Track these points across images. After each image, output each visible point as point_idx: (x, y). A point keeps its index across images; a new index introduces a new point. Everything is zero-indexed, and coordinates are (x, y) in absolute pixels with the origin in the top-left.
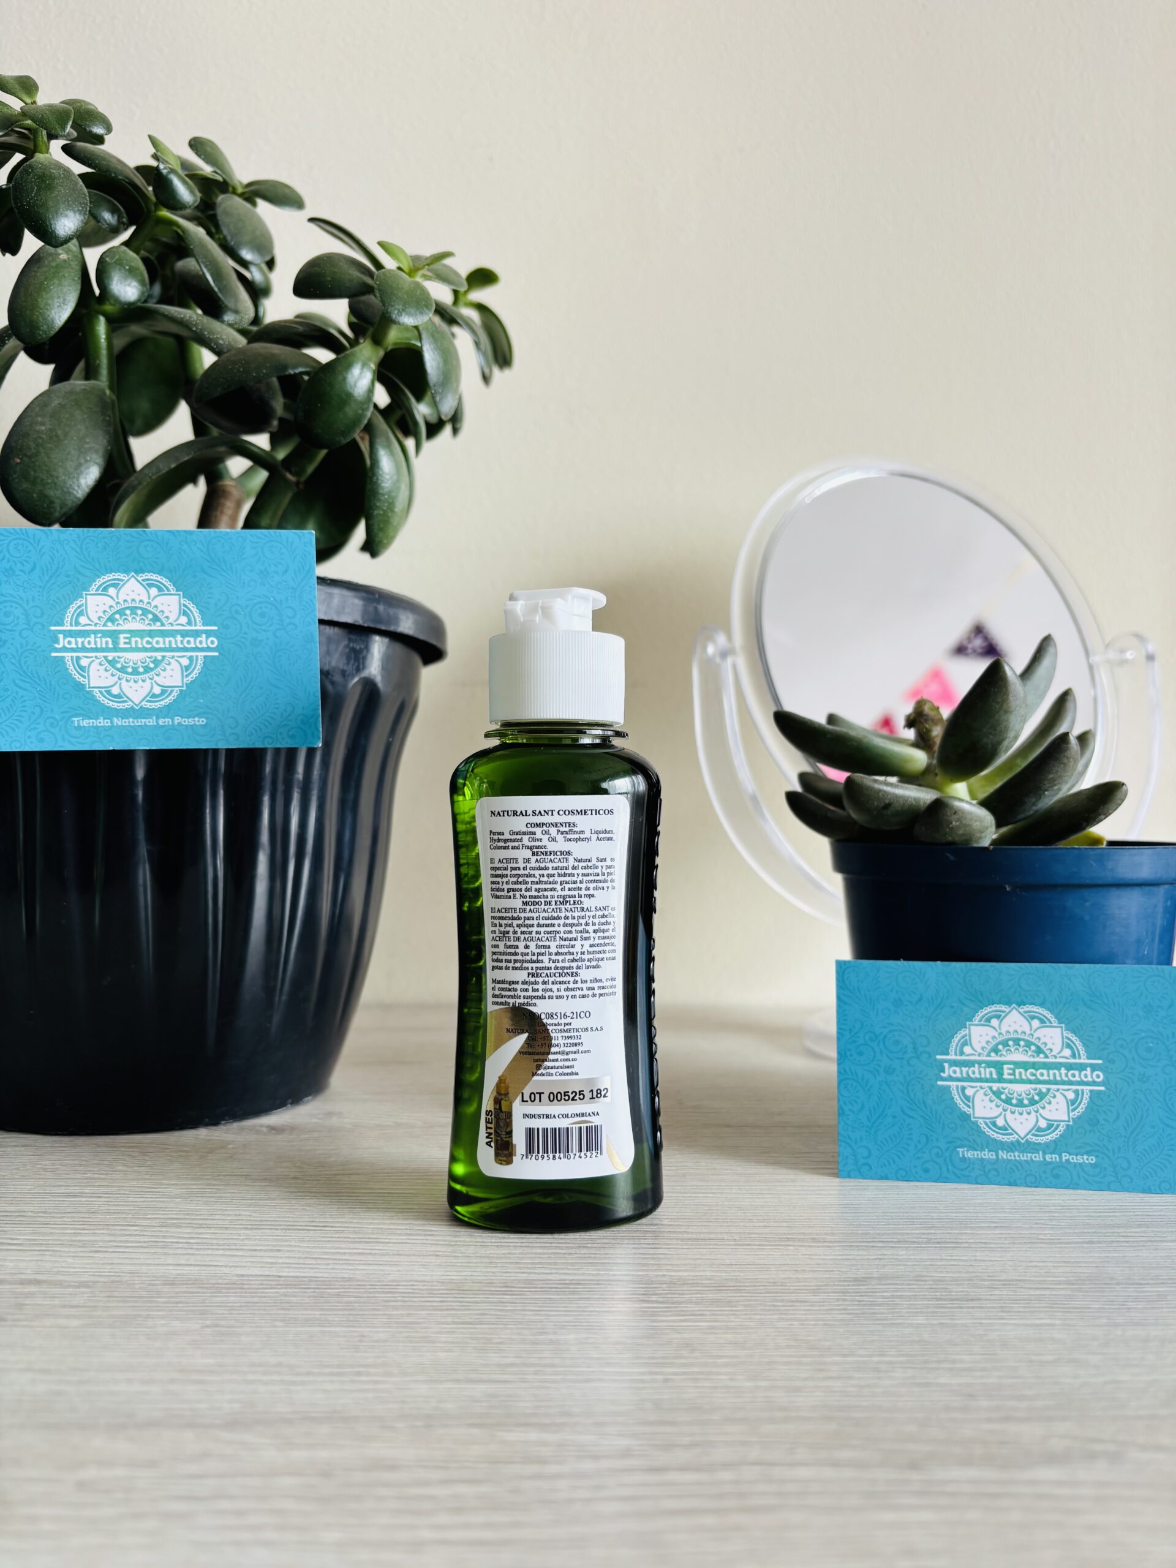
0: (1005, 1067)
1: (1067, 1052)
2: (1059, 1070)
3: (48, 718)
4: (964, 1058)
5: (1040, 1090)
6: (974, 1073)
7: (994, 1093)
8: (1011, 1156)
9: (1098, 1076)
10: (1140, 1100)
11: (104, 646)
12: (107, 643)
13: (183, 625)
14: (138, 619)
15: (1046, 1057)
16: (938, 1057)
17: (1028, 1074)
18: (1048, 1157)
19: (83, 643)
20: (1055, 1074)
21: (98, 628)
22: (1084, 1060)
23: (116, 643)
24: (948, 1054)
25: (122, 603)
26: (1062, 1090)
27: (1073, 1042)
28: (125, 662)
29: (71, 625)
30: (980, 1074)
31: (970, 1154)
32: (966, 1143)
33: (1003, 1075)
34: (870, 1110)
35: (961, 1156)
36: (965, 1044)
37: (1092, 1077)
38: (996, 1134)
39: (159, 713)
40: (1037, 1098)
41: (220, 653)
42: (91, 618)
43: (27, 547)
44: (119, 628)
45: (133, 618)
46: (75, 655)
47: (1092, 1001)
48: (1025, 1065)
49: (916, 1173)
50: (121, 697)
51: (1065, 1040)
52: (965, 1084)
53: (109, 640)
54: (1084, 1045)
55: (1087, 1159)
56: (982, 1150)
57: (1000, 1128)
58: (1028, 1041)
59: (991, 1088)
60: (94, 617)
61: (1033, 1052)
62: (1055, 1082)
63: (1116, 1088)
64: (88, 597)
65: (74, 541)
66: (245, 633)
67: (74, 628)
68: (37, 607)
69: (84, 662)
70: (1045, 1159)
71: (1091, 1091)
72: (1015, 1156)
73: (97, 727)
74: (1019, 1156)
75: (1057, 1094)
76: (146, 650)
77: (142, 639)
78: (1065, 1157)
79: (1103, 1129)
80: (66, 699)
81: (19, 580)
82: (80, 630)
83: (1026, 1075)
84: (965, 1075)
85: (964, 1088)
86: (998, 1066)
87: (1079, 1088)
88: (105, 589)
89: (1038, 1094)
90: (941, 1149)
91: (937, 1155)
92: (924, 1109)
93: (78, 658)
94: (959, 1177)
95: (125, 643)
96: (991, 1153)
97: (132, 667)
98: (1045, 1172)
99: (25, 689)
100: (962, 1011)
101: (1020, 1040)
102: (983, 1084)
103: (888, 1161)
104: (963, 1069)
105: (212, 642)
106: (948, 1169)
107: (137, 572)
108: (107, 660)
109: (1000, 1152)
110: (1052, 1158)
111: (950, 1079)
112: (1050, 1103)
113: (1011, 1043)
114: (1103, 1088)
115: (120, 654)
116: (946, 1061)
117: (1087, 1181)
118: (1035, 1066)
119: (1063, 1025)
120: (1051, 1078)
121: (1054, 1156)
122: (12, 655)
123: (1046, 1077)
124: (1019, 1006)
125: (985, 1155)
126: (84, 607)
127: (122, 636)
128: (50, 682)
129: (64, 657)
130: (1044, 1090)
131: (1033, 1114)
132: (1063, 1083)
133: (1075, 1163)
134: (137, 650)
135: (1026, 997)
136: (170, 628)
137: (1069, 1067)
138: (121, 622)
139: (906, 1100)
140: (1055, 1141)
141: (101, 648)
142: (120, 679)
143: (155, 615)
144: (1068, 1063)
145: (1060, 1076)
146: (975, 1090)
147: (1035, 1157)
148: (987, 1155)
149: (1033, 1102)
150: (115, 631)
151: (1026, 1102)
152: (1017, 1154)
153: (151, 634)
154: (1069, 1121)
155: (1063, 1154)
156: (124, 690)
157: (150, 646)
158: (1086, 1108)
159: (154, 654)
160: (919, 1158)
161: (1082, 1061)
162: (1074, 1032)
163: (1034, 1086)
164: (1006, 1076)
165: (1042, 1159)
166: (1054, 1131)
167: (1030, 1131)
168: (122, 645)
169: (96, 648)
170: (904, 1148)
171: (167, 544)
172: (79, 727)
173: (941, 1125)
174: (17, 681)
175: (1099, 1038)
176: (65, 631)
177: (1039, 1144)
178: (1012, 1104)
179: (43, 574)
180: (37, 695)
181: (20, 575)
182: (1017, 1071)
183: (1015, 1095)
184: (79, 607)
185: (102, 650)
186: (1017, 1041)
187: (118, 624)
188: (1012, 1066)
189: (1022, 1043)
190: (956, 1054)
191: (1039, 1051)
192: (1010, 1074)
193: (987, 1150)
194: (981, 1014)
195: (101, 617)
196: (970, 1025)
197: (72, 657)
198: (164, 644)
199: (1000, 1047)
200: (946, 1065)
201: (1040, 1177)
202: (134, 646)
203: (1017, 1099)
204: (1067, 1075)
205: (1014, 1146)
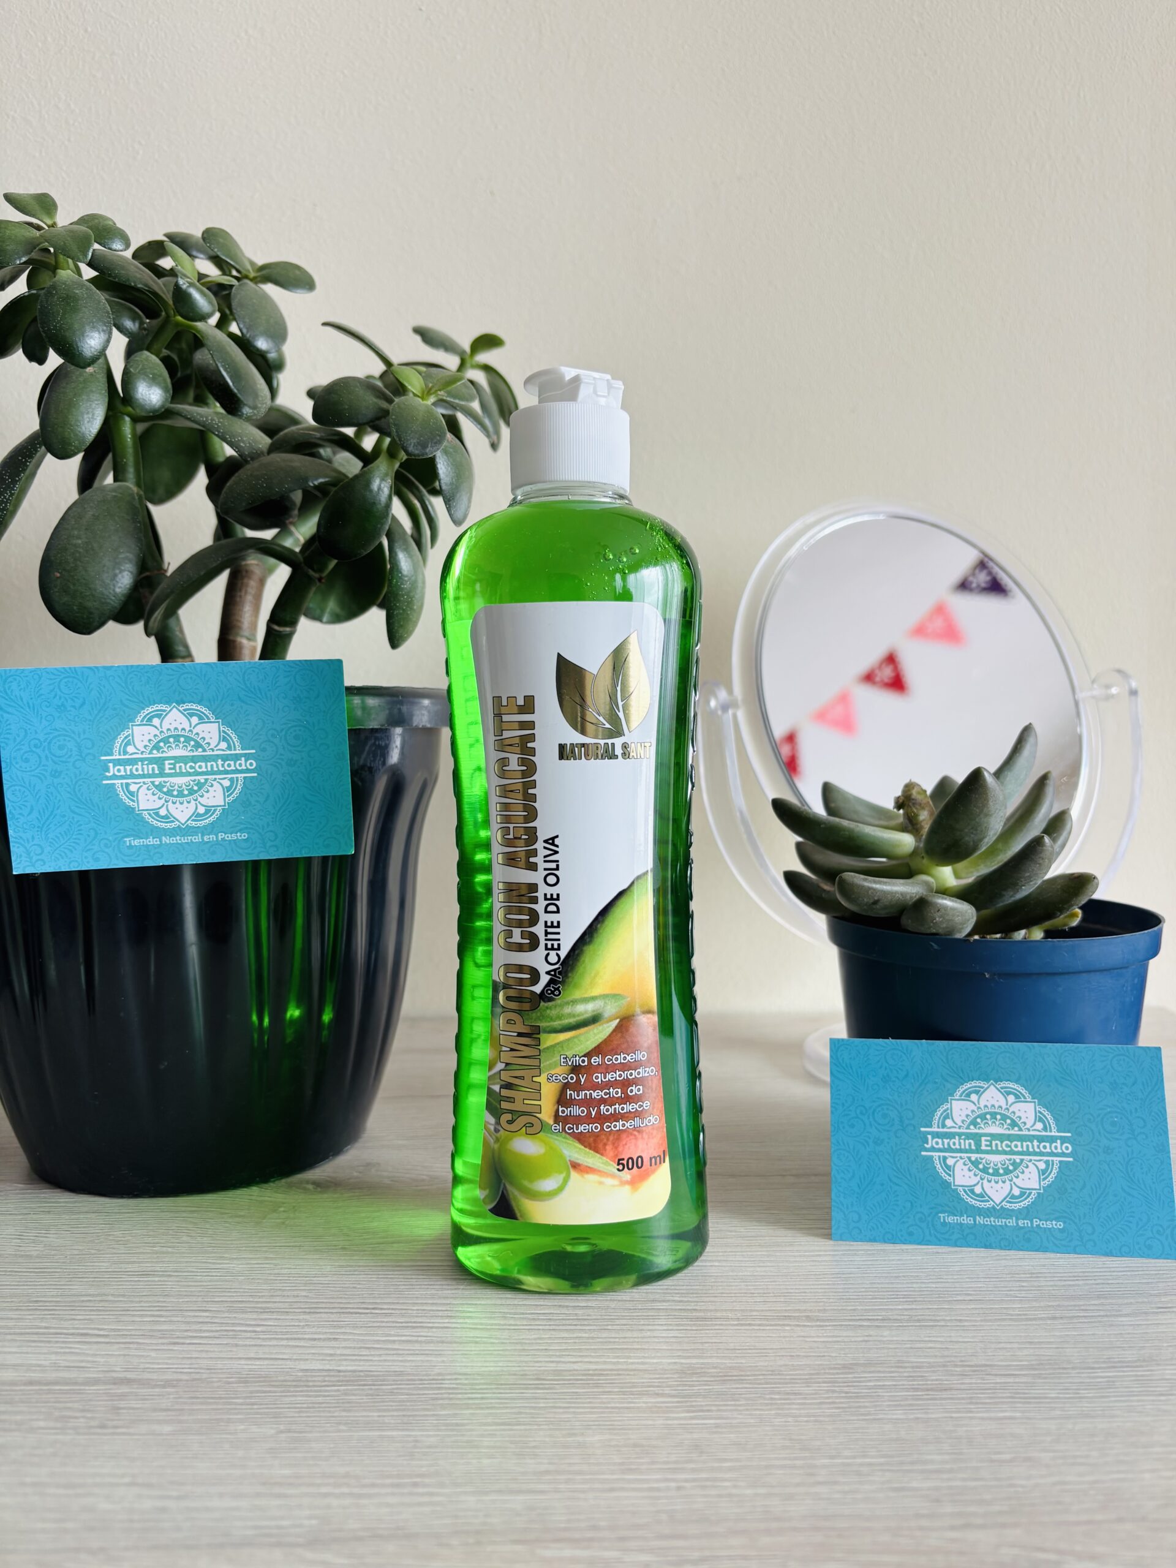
0: (983, 1139)
1: (1039, 1126)
2: (1032, 1142)
3: (102, 839)
4: (945, 1130)
5: (1014, 1160)
6: (954, 1144)
7: (972, 1163)
8: (987, 1221)
9: (1067, 1148)
10: (1105, 1171)
11: (151, 772)
12: (153, 769)
13: (223, 750)
14: (181, 746)
15: (1020, 1130)
16: (922, 1129)
17: (1003, 1146)
18: (1020, 1223)
19: (131, 770)
20: (1028, 1146)
21: (144, 756)
22: (1054, 1133)
23: (162, 769)
24: (931, 1126)
25: (165, 732)
26: (1035, 1160)
27: (1045, 1116)
28: (172, 787)
29: (120, 755)
30: (960, 1145)
31: (950, 1219)
32: (948, 1209)
33: (981, 1146)
34: (860, 1178)
35: (942, 1221)
36: (947, 1117)
37: (1061, 1149)
38: (974, 1201)
39: (204, 830)
40: (1011, 1168)
41: (258, 774)
42: (137, 746)
43: (76, 684)
44: (164, 755)
45: (177, 745)
46: (124, 781)
47: (1063, 1078)
48: (1001, 1137)
49: (902, 1236)
50: (169, 818)
51: (1038, 1114)
52: (946, 1154)
53: (155, 766)
54: (1055, 1119)
55: (1056, 1225)
56: (962, 1215)
57: (977, 1195)
58: (1005, 1114)
59: (969, 1158)
60: (140, 746)
61: (1009, 1125)
62: (1028, 1153)
63: (1083, 1158)
64: (134, 727)
65: (119, 676)
66: (281, 755)
67: (122, 757)
68: (88, 739)
69: (133, 788)
70: (1017, 1224)
71: (1060, 1162)
72: (990, 1222)
73: (147, 846)
74: (994, 1222)
75: (1030, 1164)
76: (189, 774)
77: (186, 765)
78: (1036, 1222)
79: (1070, 1196)
80: (118, 821)
81: (70, 715)
82: (128, 759)
83: (1002, 1147)
84: (946, 1146)
85: (945, 1158)
86: (977, 1138)
87: (1050, 1158)
88: (150, 720)
89: (1012, 1164)
90: (924, 1215)
91: (921, 1220)
92: (909, 1177)
93: (127, 785)
94: (940, 1240)
95: (170, 769)
96: (969, 1218)
97: (178, 790)
98: (1017, 1236)
99: (80, 815)
100: (944, 1087)
101: (996, 1113)
102: (963, 1155)
103: (876, 1225)
104: (945, 1140)
105: (251, 764)
106: (930, 1232)
107: (178, 704)
108: (154, 785)
109: (978, 1218)
110: (1024, 1224)
111: (933, 1149)
112: (1023, 1172)
113: (988, 1117)
114: (1071, 1159)
115: (166, 779)
116: (929, 1133)
117: (1056, 1245)
118: (1009, 1138)
119: (1036, 1101)
120: (1025, 1149)
121: (1025, 1221)
122: (67, 784)
123: (1019, 1149)
124: (996, 1082)
125: (963, 1220)
126: (131, 737)
127: (167, 762)
128: (103, 807)
129: (114, 784)
130: (1018, 1161)
131: (1008, 1182)
132: (1035, 1154)
133: (1045, 1228)
134: (181, 774)
135: (1003, 1074)
136: (211, 753)
137: (1041, 1139)
138: (165, 750)
139: (893, 1169)
140: (1027, 1208)
141: (148, 774)
142: (166, 801)
143: (196, 742)
144: (1040, 1135)
145: (1033, 1147)
146: (956, 1160)
147: (1009, 1222)
148: (966, 1220)
149: (1007, 1172)
150: (160, 757)
151: (1001, 1171)
152: (992, 1219)
153: (194, 759)
154: (1040, 1189)
155: (1035, 1220)
156: (170, 811)
157: (193, 770)
158: (1055, 1177)
159: (197, 778)
160: (904, 1222)
161: (1053, 1134)
162: (1045, 1106)
163: (1009, 1157)
164: (983, 1147)
165: (1015, 1224)
166: (1026, 1199)
167: (1005, 1198)
168: (167, 771)
169: (144, 774)
170: (892, 1214)
171: (205, 675)
172: (130, 847)
173: (925, 1191)
174: (72, 808)
175: (1069, 1113)
176: (114, 760)
177: (1013, 1210)
178: (988, 1174)
179: (93, 709)
180: (91, 819)
181: (70, 711)
182: (994, 1143)
183: (992, 1164)
184: (126, 737)
185: (149, 776)
186: (994, 1115)
187: (163, 752)
188: (989, 1138)
189: (999, 1117)
190: (938, 1127)
191: (1014, 1124)
192: (986, 1146)
193: (965, 1216)
194: (961, 1090)
195: (147, 746)
196: (951, 1100)
197: (122, 784)
198: (206, 767)
199: (979, 1120)
200: (929, 1137)
201: (1013, 1241)
202: (178, 771)
203: (993, 1168)
204: (1038, 1147)
205: (990, 1212)
